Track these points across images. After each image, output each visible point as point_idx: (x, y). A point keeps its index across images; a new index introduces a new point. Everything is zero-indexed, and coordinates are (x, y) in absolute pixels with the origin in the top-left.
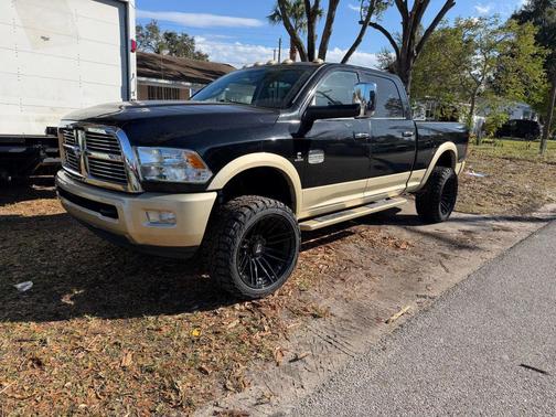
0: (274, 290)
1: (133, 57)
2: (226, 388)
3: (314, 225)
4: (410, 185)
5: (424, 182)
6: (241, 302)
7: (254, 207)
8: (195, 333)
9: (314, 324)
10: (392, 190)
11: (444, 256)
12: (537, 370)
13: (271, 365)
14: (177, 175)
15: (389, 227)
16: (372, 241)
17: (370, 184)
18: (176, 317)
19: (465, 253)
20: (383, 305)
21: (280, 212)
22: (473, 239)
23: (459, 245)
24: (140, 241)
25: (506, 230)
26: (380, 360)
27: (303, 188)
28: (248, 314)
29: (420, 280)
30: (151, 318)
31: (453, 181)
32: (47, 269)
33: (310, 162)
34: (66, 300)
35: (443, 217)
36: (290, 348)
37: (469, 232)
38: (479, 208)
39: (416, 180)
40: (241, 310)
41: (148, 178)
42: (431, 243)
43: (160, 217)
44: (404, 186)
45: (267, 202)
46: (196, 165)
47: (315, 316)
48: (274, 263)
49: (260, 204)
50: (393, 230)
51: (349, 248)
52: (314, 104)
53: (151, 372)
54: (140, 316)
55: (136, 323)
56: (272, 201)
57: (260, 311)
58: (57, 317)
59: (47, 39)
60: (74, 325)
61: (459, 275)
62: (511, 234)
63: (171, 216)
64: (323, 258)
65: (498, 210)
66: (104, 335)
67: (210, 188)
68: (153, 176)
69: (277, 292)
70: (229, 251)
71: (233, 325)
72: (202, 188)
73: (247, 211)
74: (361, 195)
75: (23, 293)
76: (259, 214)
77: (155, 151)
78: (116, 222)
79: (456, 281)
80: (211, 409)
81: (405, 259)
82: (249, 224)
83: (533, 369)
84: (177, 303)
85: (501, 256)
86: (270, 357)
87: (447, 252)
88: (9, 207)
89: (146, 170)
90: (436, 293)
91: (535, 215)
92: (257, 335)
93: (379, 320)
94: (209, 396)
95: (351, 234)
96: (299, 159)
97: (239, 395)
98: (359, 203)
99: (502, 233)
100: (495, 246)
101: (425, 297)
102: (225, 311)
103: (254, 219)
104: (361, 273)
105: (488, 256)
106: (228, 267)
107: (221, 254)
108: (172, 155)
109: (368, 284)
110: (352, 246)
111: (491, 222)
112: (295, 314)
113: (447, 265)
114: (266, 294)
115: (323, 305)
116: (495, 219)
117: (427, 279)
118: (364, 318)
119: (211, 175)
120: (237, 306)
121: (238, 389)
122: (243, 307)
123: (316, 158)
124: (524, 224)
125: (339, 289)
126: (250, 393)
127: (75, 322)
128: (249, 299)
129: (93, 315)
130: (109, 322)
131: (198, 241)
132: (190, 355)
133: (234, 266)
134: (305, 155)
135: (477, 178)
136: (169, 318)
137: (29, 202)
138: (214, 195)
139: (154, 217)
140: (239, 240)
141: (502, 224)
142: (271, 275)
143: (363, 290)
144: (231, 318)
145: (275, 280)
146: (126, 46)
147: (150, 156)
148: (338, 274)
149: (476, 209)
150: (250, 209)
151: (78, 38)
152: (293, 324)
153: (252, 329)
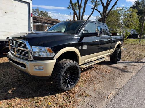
0: (73, 87)
3: (84, 67)
4: (109, 53)
5: (113, 53)
7: (67, 63)
8: (50, 104)
9: (86, 99)
10: (104, 55)
11: (120, 74)
14: (44, 55)
15: (103, 65)
16: (99, 70)
17: (99, 54)
18: (43, 97)
19: (125, 73)
20: (105, 92)
21: (75, 64)
22: (127, 69)
23: (124, 71)
24: (32, 74)
25: (135, 66)
27: (81, 56)
28: (65, 96)
29: (115, 83)
30: (36, 98)
31: (120, 52)
32: (5, 81)
33: (83, 49)
34: (10, 92)
35: (118, 62)
37: (126, 66)
38: (127, 59)
39: (111, 52)
40: (63, 95)
41: (35, 56)
42: (116, 70)
43: (39, 67)
44: (108, 54)
45: (71, 62)
46: (50, 51)
47: (86, 97)
49: (69, 62)
50: (105, 66)
52: (84, 32)
54: (32, 97)
56: (72, 61)
57: (69, 95)
58: (7, 98)
59: (7, 13)
60: (11, 101)
61: (126, 81)
62: (137, 67)
63: (42, 67)
64: (86, 76)
65: (132, 60)
66: (21, 105)
67: (54, 58)
68: (37, 55)
69: (74, 88)
70: (60, 77)
71: (61, 100)
72: (52, 58)
74: (97, 57)
76: (69, 66)
78: (25, 69)
79: (125, 83)
81: (109, 76)
82: (66, 68)
85: (136, 74)
87: (120, 73)
90: (120, 87)
91: (142, 61)
93: (105, 97)
96: (80, 48)
98: (96, 59)
99: (134, 67)
100: (133, 71)
101: (117, 88)
102: (59, 95)
103: (67, 67)
104: (98, 81)
105: (132, 74)
106: (59, 82)
107: (57, 78)
108: (43, 49)
109: (100, 84)
110: (94, 71)
112: (80, 96)
113: (121, 77)
114: (71, 89)
115: (88, 92)
116: (131, 62)
117: (117, 83)
118: (101, 97)
119: (54, 54)
120: (62, 93)
122: (64, 94)
124: (140, 64)
125: (92, 86)
127: (12, 100)
128: (65, 91)
129: (18, 97)
130: (23, 100)
131: (50, 75)
133: (61, 82)
134: (82, 47)
135: (124, 50)
136: (41, 98)
137: (1, 58)
138: (56, 60)
139: (37, 67)
140: (63, 74)
141: (134, 64)
142: (72, 83)
143: (99, 86)
144: (60, 97)
145: (73, 84)
146: (30, 15)
147: (36, 49)
148: (91, 81)
149: (126, 59)
150: (66, 64)
151: (16, 12)
152: (79, 100)
153: (67, 102)
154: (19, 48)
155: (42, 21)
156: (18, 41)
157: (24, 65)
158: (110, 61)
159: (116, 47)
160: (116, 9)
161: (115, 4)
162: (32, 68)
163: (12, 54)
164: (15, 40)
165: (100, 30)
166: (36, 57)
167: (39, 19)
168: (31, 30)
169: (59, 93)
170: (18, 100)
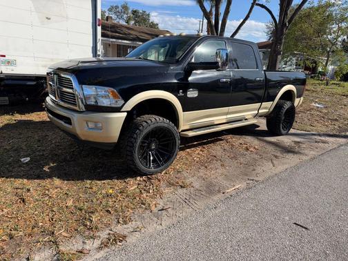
0: (162, 171)
1: (99, 29)
2: (118, 222)
3: (191, 134)
4: (260, 111)
5: (271, 110)
6: (141, 176)
7: (149, 122)
8: (111, 191)
9: (180, 191)
10: (248, 114)
11: (276, 157)
12: (302, 227)
13: (147, 212)
14: (105, 102)
15: (247, 137)
16: (232, 145)
17: (230, 110)
18: (103, 182)
19: (291, 155)
20: (225, 183)
21: (166, 125)
22: (299, 147)
23: (288, 150)
24: (83, 138)
25: (324, 142)
26: (210, 214)
27: (184, 111)
28: (144, 183)
29: (254, 170)
30: (89, 182)
31: (292, 109)
32: (39, 151)
33: (188, 96)
34: (46, 169)
35: (283, 132)
36: (161, 204)
37: (299, 142)
38: (311, 127)
39: (265, 108)
40: (140, 181)
41: (88, 103)
42: (270, 148)
43: (96, 126)
44: (257, 112)
46: (115, 96)
47: (182, 187)
48: (163, 155)
49: (153, 120)
50: (249, 139)
51: (217, 149)
52: (193, 61)
53: (81, 210)
54: (82, 180)
55: (79, 184)
56: (161, 119)
57: (151, 182)
58: (39, 177)
59: (49, 19)
60: (46, 183)
61: (280, 168)
62: (326, 145)
63: (101, 125)
64: (199, 154)
65: (324, 130)
66: (61, 189)
67: (122, 110)
68: (92, 102)
69: (164, 172)
70: (133, 147)
71: (133, 188)
72: (118, 110)
73: (145, 124)
74: (225, 117)
75: (24, 164)
76: (152, 126)
77: (94, 88)
78: (71, 127)
79: (277, 172)
80: (108, 232)
81: (249, 157)
82: (145, 132)
83: (301, 226)
84: (105, 174)
85: (312, 159)
86: (148, 208)
87: (278, 154)
88: (27, 115)
90: (260, 179)
92: (145, 195)
93: (219, 191)
94: (108, 225)
95: (222, 140)
96: (181, 94)
97: (125, 226)
98: (224, 121)
99: (320, 144)
100: (312, 152)
101: (253, 180)
102: (131, 181)
103: (149, 129)
104: (219, 163)
105: (304, 158)
106: (132, 155)
107: (128, 148)
108: (102, 91)
109: (220, 171)
110: (219, 147)
111: (316, 137)
112: (170, 184)
113: (274, 162)
114: (157, 173)
115: (188, 182)
116: (320, 135)
117: (259, 170)
118: (211, 189)
119: (123, 102)
120: (138, 178)
121: (125, 223)
122: (141, 179)
123: (192, 94)
124: (338, 139)
125: (202, 172)
126: (131, 226)
127: (48, 181)
128: (145, 175)
129: (58, 178)
130: (66, 182)
131: (116, 140)
132: (104, 203)
133: (136, 156)
134: (185, 92)
135: (318, 107)
136: (99, 182)
137: (39, 113)
138: (126, 114)
139: (91, 125)
140: (139, 141)
141: (323, 138)
142: (160, 161)
143: (216, 174)
144: (133, 185)
145: (163, 165)
146: (95, 22)
147: (90, 90)
148: (204, 164)
149: (309, 128)
150: (147, 122)
151: (67, 18)
152: (167, 191)
153: (143, 191)
154: (65, 89)
155: (132, 34)
156: (62, 75)
157: (68, 121)
158: (266, 129)
159: (281, 98)
162: (82, 126)
163: (53, 101)
164: (56, 74)
165: (225, 57)
166: (90, 105)
168: (99, 56)
169: (132, 177)
170: (57, 182)
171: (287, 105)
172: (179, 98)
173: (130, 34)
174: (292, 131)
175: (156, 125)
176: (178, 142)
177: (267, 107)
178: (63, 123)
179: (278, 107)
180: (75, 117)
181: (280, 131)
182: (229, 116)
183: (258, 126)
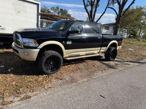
1: (40, 16)
2: (30, 92)
3: (69, 59)
4: (101, 51)
5: (106, 50)
6: (45, 75)
7: (49, 53)
8: (31, 80)
9: (60, 81)
12: (103, 97)
13: (43, 88)
14: (32, 45)
16: (88, 64)
17: (87, 50)
18: (30, 76)
19: (112, 69)
21: (56, 55)
22: (117, 66)
23: (111, 67)
24: (23, 59)
25: (128, 64)
26: (68, 90)
27: (65, 49)
29: (93, 74)
30: (24, 76)
32: (9, 63)
33: (67, 44)
34: (9, 70)
36: (50, 85)
37: (117, 64)
39: (103, 50)
40: (45, 76)
41: (25, 45)
44: (99, 51)
45: (53, 52)
46: (35, 43)
47: (61, 79)
48: (55, 67)
49: (51, 52)
52: (70, 30)
53: (17, 86)
54: (22, 75)
55: (20, 76)
57: (49, 77)
58: (5, 73)
59: (19, 12)
61: (105, 74)
62: (129, 66)
64: (73, 67)
66: (12, 78)
67: (38, 48)
68: (27, 45)
69: (56, 73)
70: (41, 63)
72: (36, 48)
73: (47, 54)
74: (84, 52)
75: (1, 68)
76: (50, 55)
78: (18, 54)
79: (102, 75)
80: (25, 95)
81: (94, 69)
82: (47, 57)
83: (102, 96)
84: (31, 73)
85: (120, 71)
86: (44, 87)
87: (106, 68)
88: (9, 49)
89: (24, 43)
90: (94, 78)
91: (141, 61)
92: (44, 82)
93: (75, 82)
94: (25, 92)
95: (85, 62)
97: (32, 93)
98: (85, 54)
99: (126, 65)
100: (121, 68)
101: (91, 78)
102: (41, 76)
104: (80, 71)
105: (117, 70)
106: (41, 66)
109: (80, 74)
110: (82, 65)
111: (125, 62)
112: (57, 78)
113: (103, 71)
114: (52, 74)
115: (64, 77)
116: (127, 62)
117: (95, 74)
118: (73, 81)
119: (38, 45)
120: (44, 75)
121: (33, 92)
123: (69, 43)
124: (135, 63)
125: (72, 74)
126: (35, 93)
127: (8, 75)
128: (47, 74)
130: (15, 75)
131: (35, 60)
132: (27, 84)
133: (43, 66)
136: (28, 76)
138: (39, 49)
139: (25, 54)
140: (44, 60)
141: (128, 63)
143: (77, 75)
144: (41, 78)
145: (55, 70)
146: (38, 14)
149: (124, 58)
152: (54, 80)
153: (44, 80)
155: (58, 19)
157: (17, 52)
158: (105, 58)
159: (110, 46)
160: (135, 8)
161: (133, 3)
162: (22, 54)
167: (56, 17)
168: (39, 27)
169: (42, 75)
170: (12, 75)
171: (113, 48)
172: (63, 44)
173: (57, 19)
174: (116, 59)
175: (52, 54)
176: (62, 62)
177: (104, 49)
178: (16, 52)
179: (109, 49)
180: (20, 50)
181: (110, 59)
182: (86, 52)
183: (103, 57)
